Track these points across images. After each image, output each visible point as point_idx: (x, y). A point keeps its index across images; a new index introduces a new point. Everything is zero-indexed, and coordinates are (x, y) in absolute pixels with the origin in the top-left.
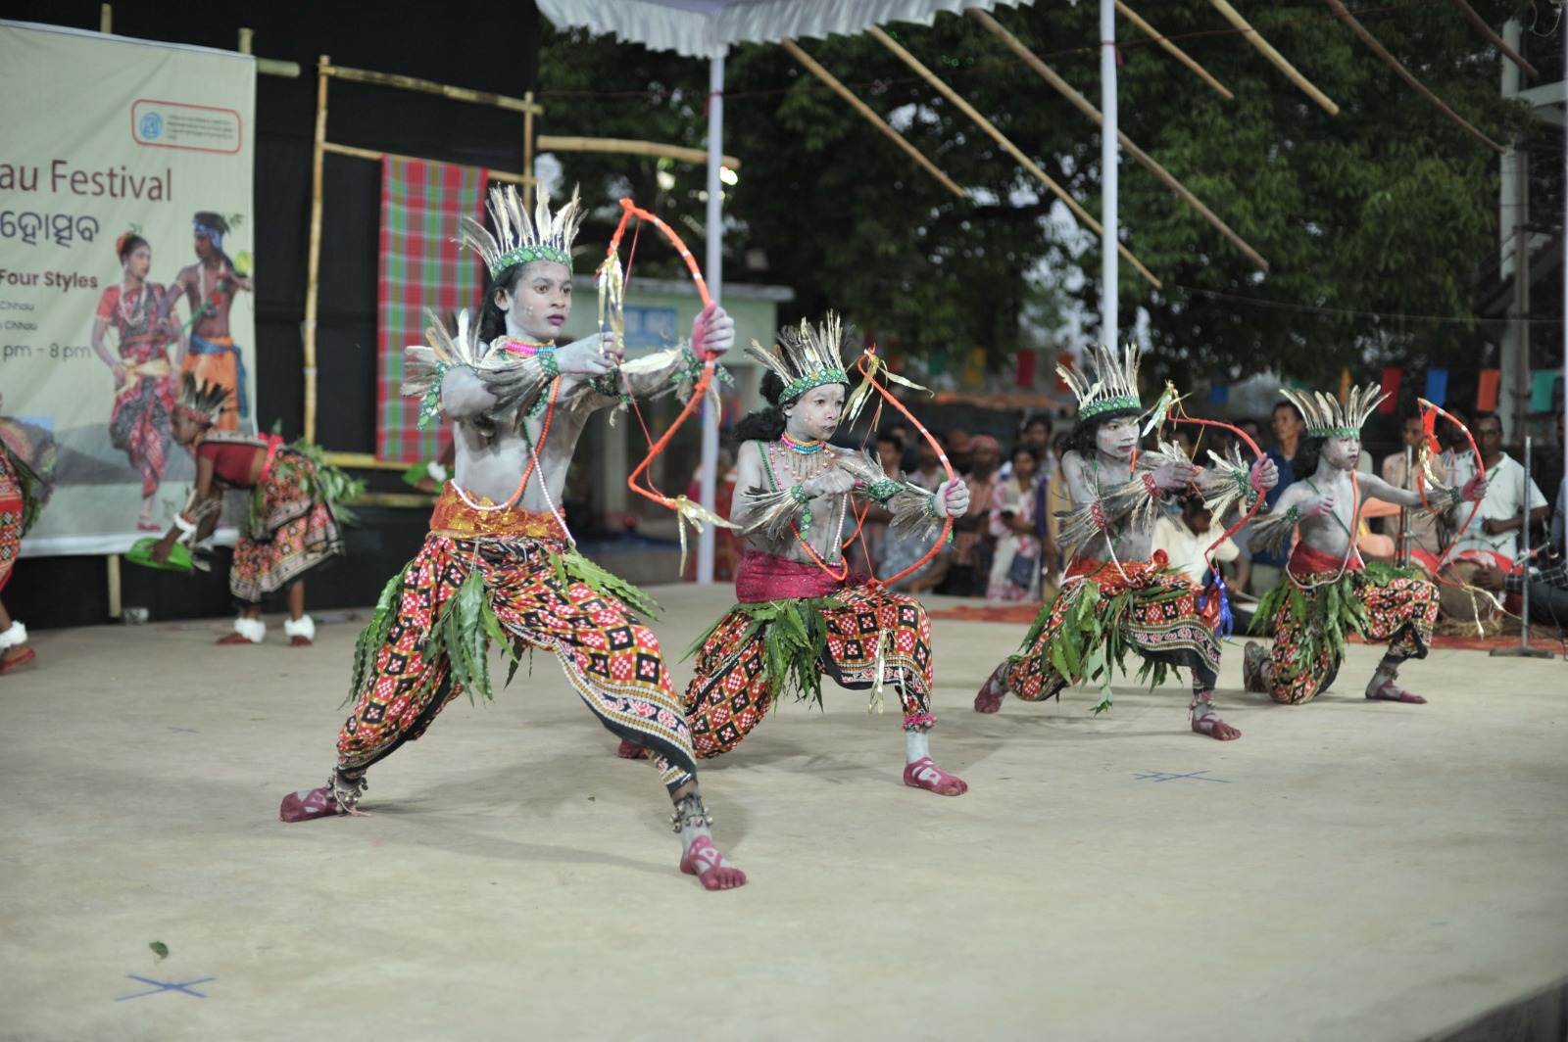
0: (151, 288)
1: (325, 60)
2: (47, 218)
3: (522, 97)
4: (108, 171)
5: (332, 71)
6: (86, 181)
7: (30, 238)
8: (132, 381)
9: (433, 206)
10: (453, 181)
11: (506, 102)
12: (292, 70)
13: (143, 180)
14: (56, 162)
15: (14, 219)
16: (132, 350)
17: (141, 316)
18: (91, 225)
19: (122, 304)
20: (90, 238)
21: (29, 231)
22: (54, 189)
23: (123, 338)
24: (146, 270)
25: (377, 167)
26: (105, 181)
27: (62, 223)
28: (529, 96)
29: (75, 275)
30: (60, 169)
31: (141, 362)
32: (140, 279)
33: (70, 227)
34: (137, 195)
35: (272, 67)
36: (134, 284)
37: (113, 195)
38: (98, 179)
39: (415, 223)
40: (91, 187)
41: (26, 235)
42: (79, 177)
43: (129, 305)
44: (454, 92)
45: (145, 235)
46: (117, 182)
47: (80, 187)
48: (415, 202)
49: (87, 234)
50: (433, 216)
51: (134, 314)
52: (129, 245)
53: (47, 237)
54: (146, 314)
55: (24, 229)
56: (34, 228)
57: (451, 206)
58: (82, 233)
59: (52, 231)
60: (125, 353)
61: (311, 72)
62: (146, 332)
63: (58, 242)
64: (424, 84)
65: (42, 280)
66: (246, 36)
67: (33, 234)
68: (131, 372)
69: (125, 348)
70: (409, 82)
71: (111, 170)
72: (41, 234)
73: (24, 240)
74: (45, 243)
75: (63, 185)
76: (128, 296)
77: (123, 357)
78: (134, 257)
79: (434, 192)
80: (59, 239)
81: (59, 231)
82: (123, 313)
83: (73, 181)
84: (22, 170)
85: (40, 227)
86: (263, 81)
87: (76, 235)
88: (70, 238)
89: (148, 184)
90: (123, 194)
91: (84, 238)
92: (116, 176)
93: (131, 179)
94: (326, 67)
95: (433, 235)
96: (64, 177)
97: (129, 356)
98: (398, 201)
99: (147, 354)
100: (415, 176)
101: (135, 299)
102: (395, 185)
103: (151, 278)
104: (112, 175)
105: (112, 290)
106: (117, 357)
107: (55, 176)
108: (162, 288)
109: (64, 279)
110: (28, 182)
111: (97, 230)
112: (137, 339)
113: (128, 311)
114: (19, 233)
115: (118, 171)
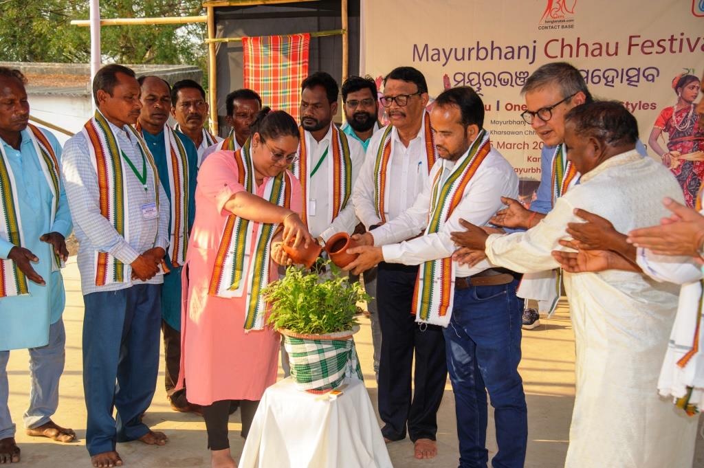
0: (696, 107)
2: (623, 70)
4: (670, 38)
6: (653, 46)
7: (610, 84)
8: (676, 164)
13: (699, 39)
14: (631, 37)
15: (600, 74)
16: (679, 146)
17: (688, 125)
18: (654, 72)
19: (674, 118)
20: (653, 80)
21: (610, 79)
22: (629, 53)
23: (671, 139)
26: (667, 44)
27: (632, 73)
29: (640, 102)
30: (634, 41)
31: (682, 153)
32: (690, 102)
34: (692, 50)
36: (684, 105)
37: (672, 51)
38: (661, 43)
40: (656, 49)
41: (607, 82)
42: (648, 44)
43: (679, 118)
46: (676, 45)
47: (646, 50)
49: (650, 78)
51: (684, 122)
52: (684, 82)
53: (622, 82)
54: (692, 124)
55: (606, 79)
56: (613, 77)
58: (646, 78)
59: (625, 77)
60: (673, 148)
62: (690, 135)
63: (629, 84)
67: (613, 81)
68: (676, 159)
69: (672, 145)
71: (673, 36)
72: (617, 81)
73: (606, 84)
74: (620, 85)
75: (636, 50)
76: (679, 113)
77: (671, 150)
78: (687, 89)
81: (630, 77)
82: (674, 124)
83: (643, 47)
84: (608, 44)
85: (617, 77)
87: (643, 79)
88: (638, 81)
90: (680, 51)
91: (648, 80)
92: (676, 40)
93: (688, 40)
96: (638, 45)
97: (676, 150)
99: (689, 149)
101: (684, 115)
105: (669, 110)
106: (667, 151)
107: (631, 45)
109: (632, 105)
110: (612, 51)
111: (658, 75)
112: (683, 139)
113: (678, 122)
114: (603, 81)
115: (677, 36)
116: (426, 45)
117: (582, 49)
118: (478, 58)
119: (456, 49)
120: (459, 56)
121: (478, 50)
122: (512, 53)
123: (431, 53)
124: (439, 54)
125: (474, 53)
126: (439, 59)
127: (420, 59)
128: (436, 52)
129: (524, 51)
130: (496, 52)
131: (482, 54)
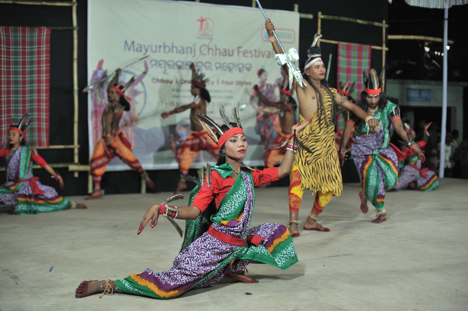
0: (267, 85)
1: (320, 13)
2: (236, 64)
3: (382, 22)
4: (254, 50)
5: (322, 17)
6: (248, 53)
7: (231, 71)
8: (262, 114)
9: (354, 58)
10: (360, 50)
11: (377, 24)
12: (311, 16)
13: (265, 52)
14: (239, 48)
15: (226, 65)
16: (262, 104)
18: (249, 66)
20: (249, 70)
22: (238, 56)
23: (259, 100)
24: (266, 79)
25: (336, 46)
26: (253, 53)
27: (241, 66)
28: (384, 22)
29: (245, 81)
30: (240, 50)
31: (264, 108)
32: (264, 82)
33: (243, 67)
34: (263, 56)
35: (304, 16)
36: (262, 84)
37: (256, 57)
38: (251, 52)
39: (349, 63)
40: (249, 55)
42: (246, 52)
44: (360, 21)
45: (266, 68)
46: (257, 53)
47: (246, 55)
48: (349, 57)
50: (354, 61)
52: (261, 72)
53: (236, 70)
54: (266, 93)
56: (232, 67)
57: (360, 57)
58: (247, 68)
59: (238, 68)
61: (316, 17)
63: (240, 72)
64: (351, 20)
65: (235, 84)
66: (296, 7)
67: (232, 69)
68: (261, 111)
69: (260, 103)
70: (346, 19)
72: (234, 70)
73: (229, 71)
74: (235, 72)
75: (241, 54)
77: (259, 106)
79: (354, 53)
80: (240, 70)
81: (240, 68)
83: (244, 53)
84: (229, 50)
85: (234, 67)
86: (302, 20)
87: (245, 70)
88: (243, 70)
89: (267, 53)
90: (259, 56)
91: (247, 70)
93: (261, 52)
94: (320, 16)
95: (354, 67)
96: (241, 52)
97: (261, 106)
98: (343, 56)
100: (348, 48)
101: (263, 88)
102: (342, 52)
103: (268, 82)
104: (256, 51)
107: (238, 52)
108: (270, 85)
109: (241, 83)
110: (231, 54)
111: (251, 68)
114: (228, 69)
115: (257, 49)
116: (133, 43)
117: (218, 51)
118: (165, 52)
119: (152, 46)
120: (154, 49)
121: (165, 47)
122: (183, 51)
123: (136, 46)
124: (141, 47)
125: (162, 49)
126: (141, 51)
127: (129, 49)
128: (139, 46)
129: (189, 50)
130: (175, 49)
131: (167, 49)
